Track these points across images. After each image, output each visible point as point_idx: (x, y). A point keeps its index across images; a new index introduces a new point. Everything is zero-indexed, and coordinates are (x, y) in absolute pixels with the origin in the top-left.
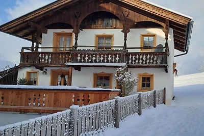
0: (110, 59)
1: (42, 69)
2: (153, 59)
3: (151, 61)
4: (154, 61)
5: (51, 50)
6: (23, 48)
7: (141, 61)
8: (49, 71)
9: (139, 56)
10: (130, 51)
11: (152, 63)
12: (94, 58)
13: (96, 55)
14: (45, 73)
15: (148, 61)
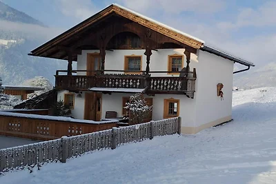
0: (131, 84)
1: (77, 92)
2: (173, 85)
3: (172, 87)
4: (174, 86)
5: (84, 74)
6: (57, 72)
7: (162, 87)
8: (83, 94)
9: (161, 81)
10: (153, 75)
11: (173, 88)
12: (117, 83)
13: (119, 79)
14: (80, 96)
15: (168, 87)
